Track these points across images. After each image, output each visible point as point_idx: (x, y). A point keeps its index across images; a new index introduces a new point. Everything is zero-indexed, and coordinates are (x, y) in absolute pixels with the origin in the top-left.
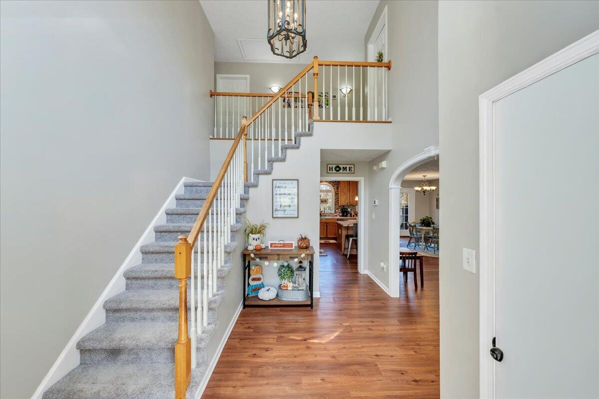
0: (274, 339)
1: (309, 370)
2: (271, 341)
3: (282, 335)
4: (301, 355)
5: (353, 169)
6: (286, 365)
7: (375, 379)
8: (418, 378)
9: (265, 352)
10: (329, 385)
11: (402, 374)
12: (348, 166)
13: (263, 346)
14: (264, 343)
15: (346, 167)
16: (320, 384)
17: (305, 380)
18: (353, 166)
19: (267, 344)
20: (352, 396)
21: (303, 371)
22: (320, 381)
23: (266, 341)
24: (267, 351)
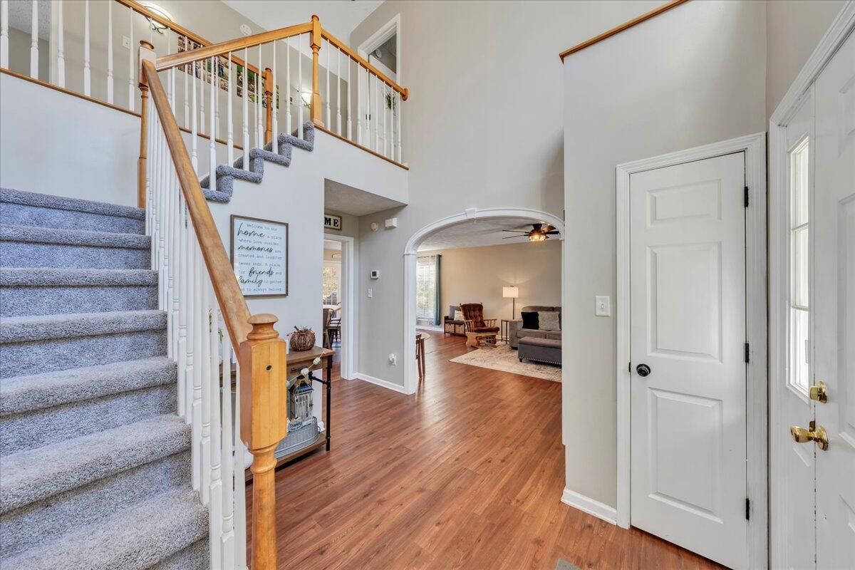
0: (313, 528)
1: (413, 527)
2: (312, 534)
3: (322, 512)
4: (382, 518)
5: (339, 223)
6: (376, 547)
7: (477, 483)
8: (502, 458)
9: (321, 557)
10: (451, 523)
11: (490, 462)
12: (333, 218)
13: (306, 552)
14: (303, 547)
15: (330, 219)
16: (441, 530)
17: (422, 542)
18: (339, 219)
19: (310, 543)
20: (480, 514)
21: (407, 533)
22: (437, 528)
23: (303, 541)
24: (322, 553)
